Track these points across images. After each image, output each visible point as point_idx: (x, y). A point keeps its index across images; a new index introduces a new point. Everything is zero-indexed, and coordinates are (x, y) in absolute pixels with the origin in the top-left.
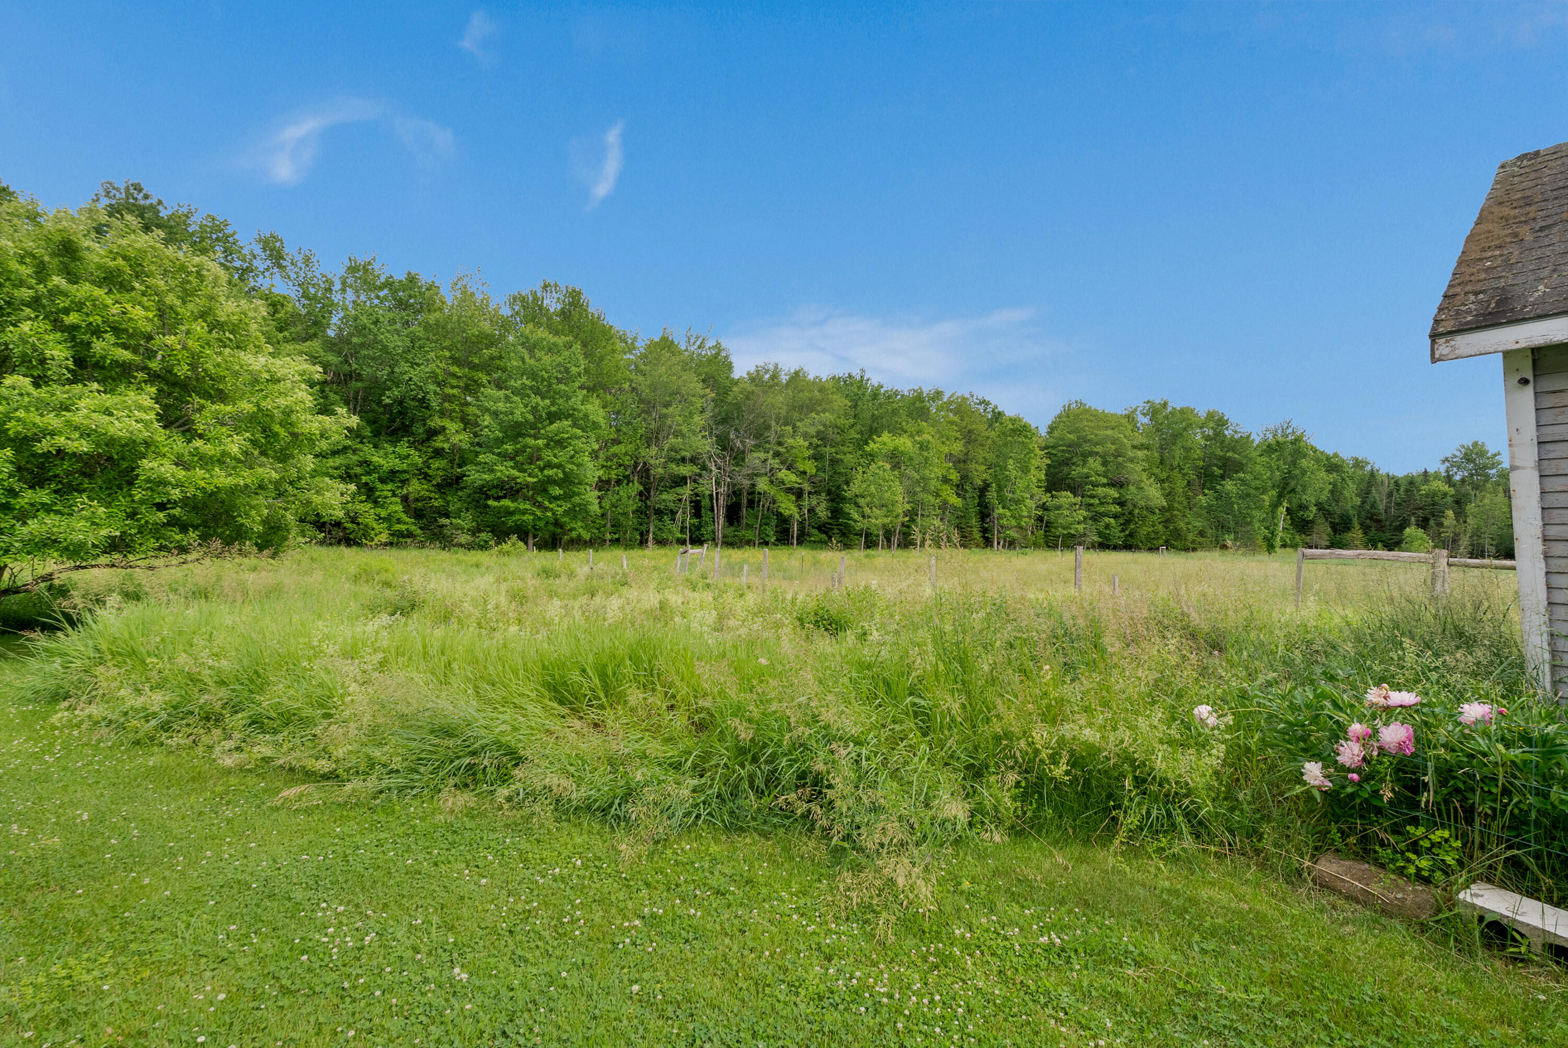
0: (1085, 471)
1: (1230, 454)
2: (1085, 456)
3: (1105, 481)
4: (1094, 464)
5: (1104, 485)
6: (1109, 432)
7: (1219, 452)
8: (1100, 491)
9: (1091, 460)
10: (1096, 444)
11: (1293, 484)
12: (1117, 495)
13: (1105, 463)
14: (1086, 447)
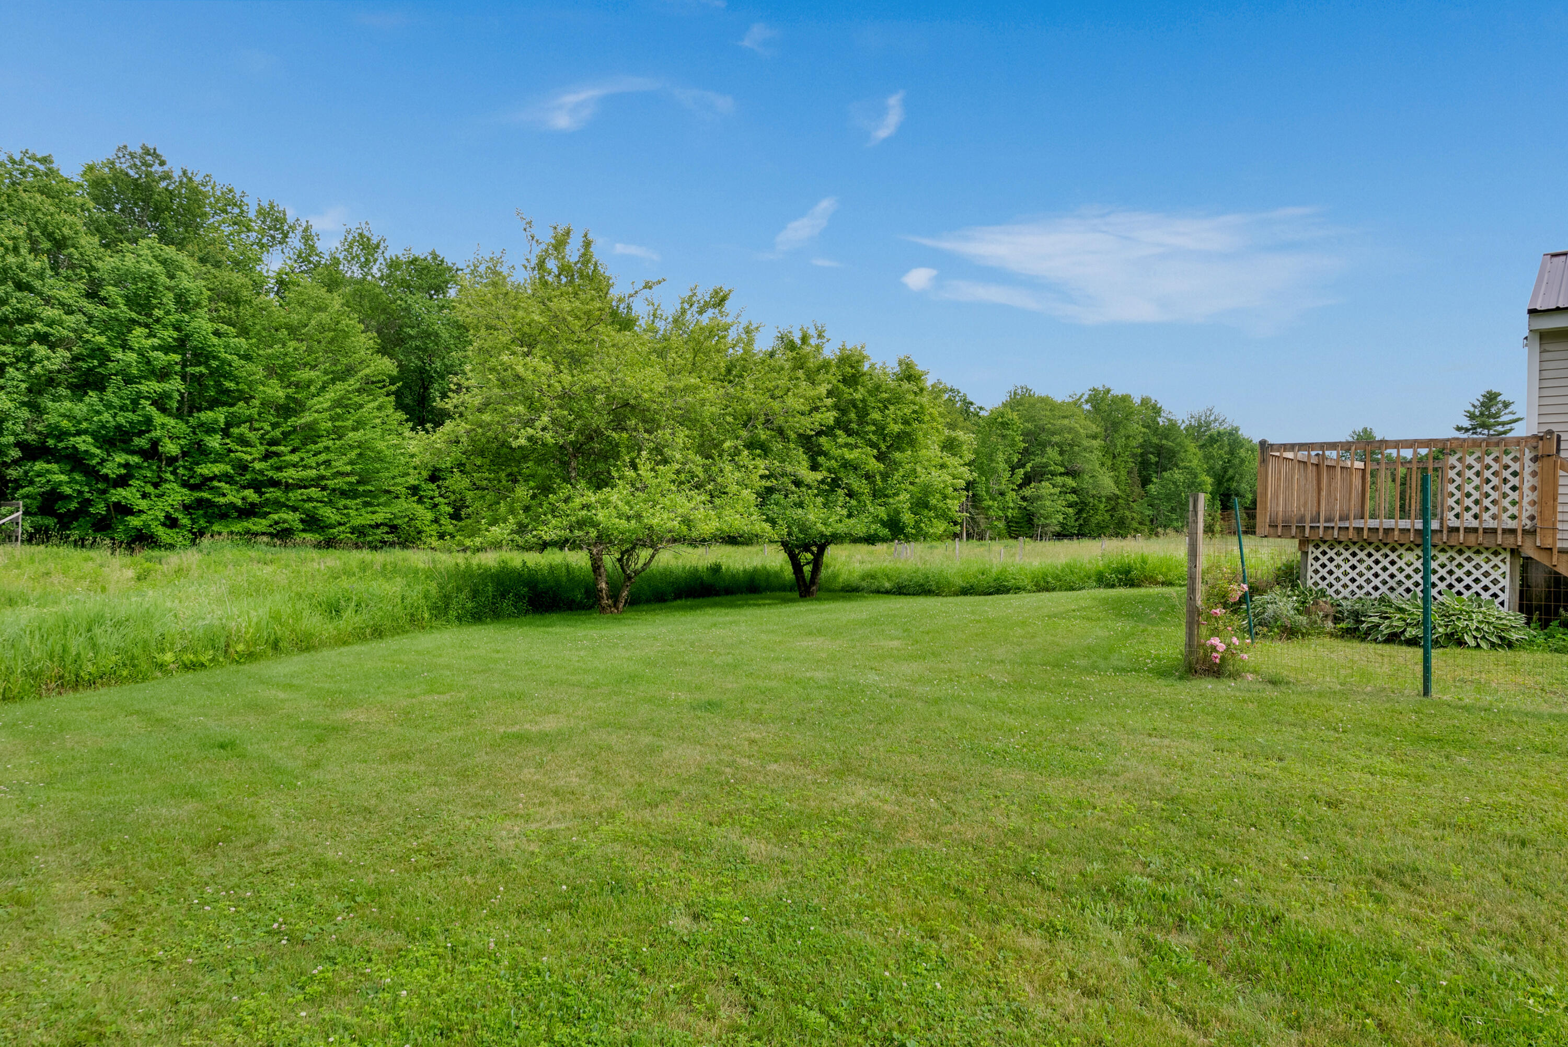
0: (1045, 460)
1: (1164, 442)
2: (1043, 445)
3: (1062, 470)
4: (1052, 453)
5: (1061, 474)
6: (1066, 422)
7: (1155, 440)
8: (1059, 480)
9: (1049, 450)
10: (1053, 434)
11: (1231, 472)
12: (1074, 485)
13: (1061, 453)
14: (1043, 436)
